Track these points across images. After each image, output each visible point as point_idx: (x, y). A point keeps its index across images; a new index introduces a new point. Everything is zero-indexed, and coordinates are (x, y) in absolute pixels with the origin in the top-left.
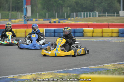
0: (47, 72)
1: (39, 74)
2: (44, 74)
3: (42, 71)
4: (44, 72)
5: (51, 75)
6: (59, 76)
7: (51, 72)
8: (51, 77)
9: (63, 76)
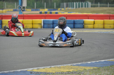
0: (65, 65)
1: (57, 67)
2: (64, 68)
3: (60, 65)
4: (63, 65)
5: (71, 68)
6: (81, 70)
7: (70, 65)
8: (72, 70)
9: (84, 69)
